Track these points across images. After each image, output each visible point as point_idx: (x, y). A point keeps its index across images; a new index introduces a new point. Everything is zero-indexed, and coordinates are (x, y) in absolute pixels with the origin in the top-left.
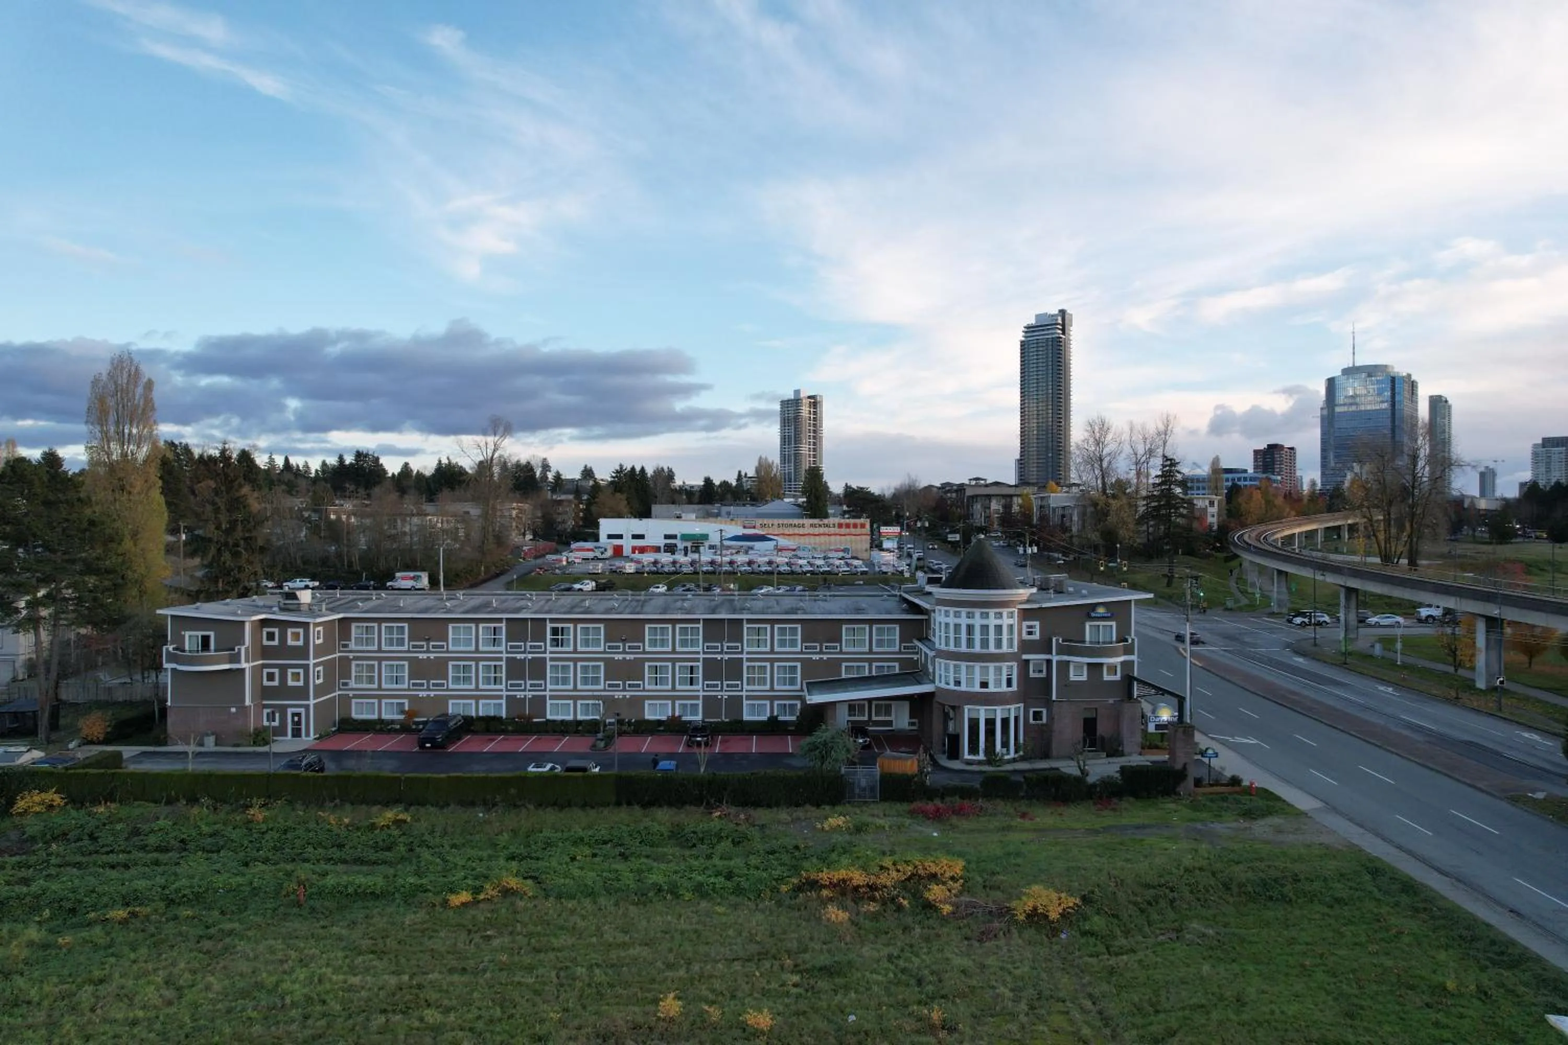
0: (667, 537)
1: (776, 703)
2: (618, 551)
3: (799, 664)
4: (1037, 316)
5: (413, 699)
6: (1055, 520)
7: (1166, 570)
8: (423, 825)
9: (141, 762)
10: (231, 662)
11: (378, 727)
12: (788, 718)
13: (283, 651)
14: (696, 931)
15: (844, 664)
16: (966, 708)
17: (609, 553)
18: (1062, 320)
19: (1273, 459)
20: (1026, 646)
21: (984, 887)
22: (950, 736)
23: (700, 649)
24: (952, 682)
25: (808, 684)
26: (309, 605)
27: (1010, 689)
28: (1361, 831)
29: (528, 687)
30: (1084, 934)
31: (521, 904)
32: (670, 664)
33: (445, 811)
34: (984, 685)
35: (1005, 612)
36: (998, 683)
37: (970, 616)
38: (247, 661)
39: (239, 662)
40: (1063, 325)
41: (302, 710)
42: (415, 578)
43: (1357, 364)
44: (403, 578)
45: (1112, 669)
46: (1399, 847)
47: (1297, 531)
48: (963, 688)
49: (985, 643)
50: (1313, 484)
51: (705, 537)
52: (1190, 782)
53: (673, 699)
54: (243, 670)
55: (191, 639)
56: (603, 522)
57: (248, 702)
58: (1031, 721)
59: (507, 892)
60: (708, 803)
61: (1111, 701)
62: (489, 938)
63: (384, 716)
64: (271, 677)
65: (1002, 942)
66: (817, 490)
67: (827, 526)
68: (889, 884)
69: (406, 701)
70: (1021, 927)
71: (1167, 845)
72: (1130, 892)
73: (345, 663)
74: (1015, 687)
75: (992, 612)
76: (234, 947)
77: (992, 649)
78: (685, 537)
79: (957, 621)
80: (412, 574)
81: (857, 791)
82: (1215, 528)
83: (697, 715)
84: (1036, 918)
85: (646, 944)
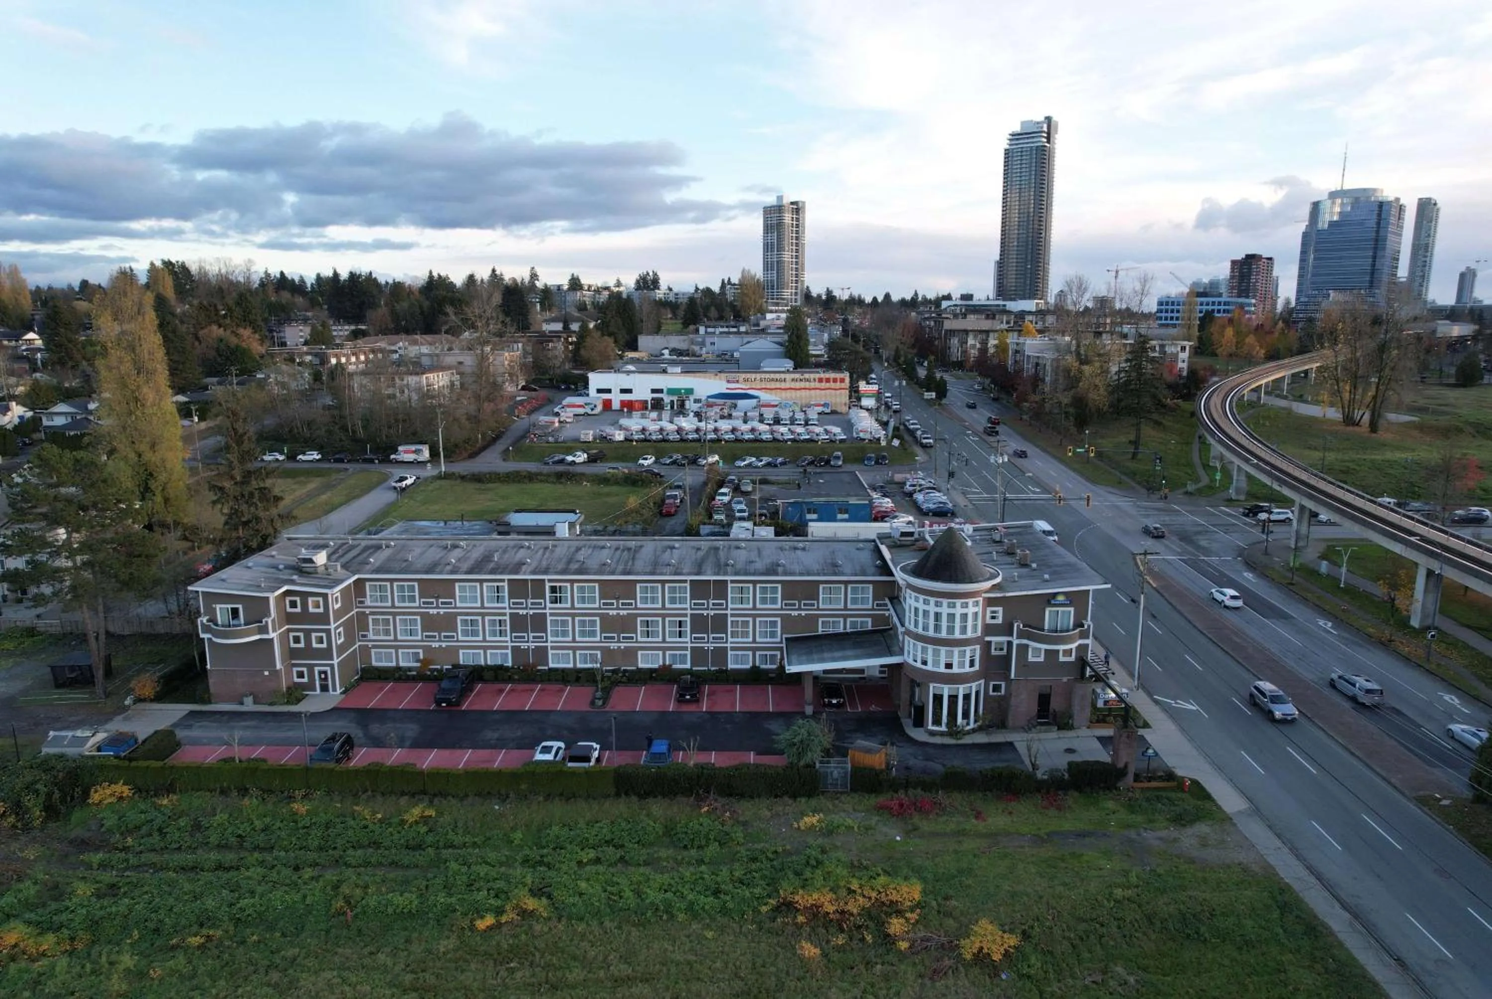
0: (654, 391)
1: (758, 653)
2: (607, 404)
3: (779, 620)
4: (1023, 123)
5: (427, 649)
6: (1028, 369)
7: (1132, 437)
8: (447, 818)
9: (190, 727)
10: (260, 633)
11: (397, 675)
12: (769, 666)
13: (305, 617)
14: (689, 963)
15: (820, 620)
16: (931, 686)
17: (599, 408)
18: (1049, 127)
19: (1250, 269)
20: (989, 629)
21: (939, 912)
22: (916, 708)
23: (688, 606)
24: (919, 660)
25: (787, 639)
26: (325, 565)
27: (972, 669)
28: (1278, 843)
29: (531, 639)
30: (1021, 976)
31: (538, 927)
32: (660, 619)
33: (465, 802)
34: (949, 666)
35: (970, 601)
36: (961, 664)
37: (937, 604)
38: (274, 630)
39: (267, 633)
40: (1049, 133)
41: (328, 669)
42: (417, 452)
43: (1346, 187)
44: (406, 452)
45: (1068, 653)
46: (1310, 869)
47: (1263, 382)
48: (929, 667)
49: (951, 630)
50: (1288, 302)
51: (690, 391)
52: (1130, 777)
53: (664, 650)
54: (272, 640)
55: (221, 611)
56: (592, 376)
57: (279, 666)
58: (991, 693)
59: (524, 914)
60: (698, 794)
61: (1065, 679)
62: (512, 971)
63: (402, 664)
64: (297, 640)
65: (951, 982)
66: (798, 329)
67: (808, 380)
68: (855, 911)
69: (421, 651)
70: (967, 965)
71: (1102, 862)
72: (1064, 926)
73: (362, 618)
74: (977, 667)
75: (959, 602)
76: (298, 981)
77: (957, 635)
78: (671, 392)
79: (926, 608)
80: (413, 448)
81: (830, 781)
82: (1185, 373)
83: (685, 663)
84: (981, 958)
85: (647, 980)
